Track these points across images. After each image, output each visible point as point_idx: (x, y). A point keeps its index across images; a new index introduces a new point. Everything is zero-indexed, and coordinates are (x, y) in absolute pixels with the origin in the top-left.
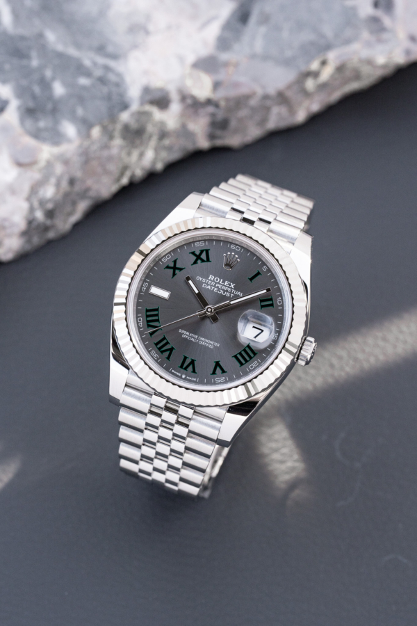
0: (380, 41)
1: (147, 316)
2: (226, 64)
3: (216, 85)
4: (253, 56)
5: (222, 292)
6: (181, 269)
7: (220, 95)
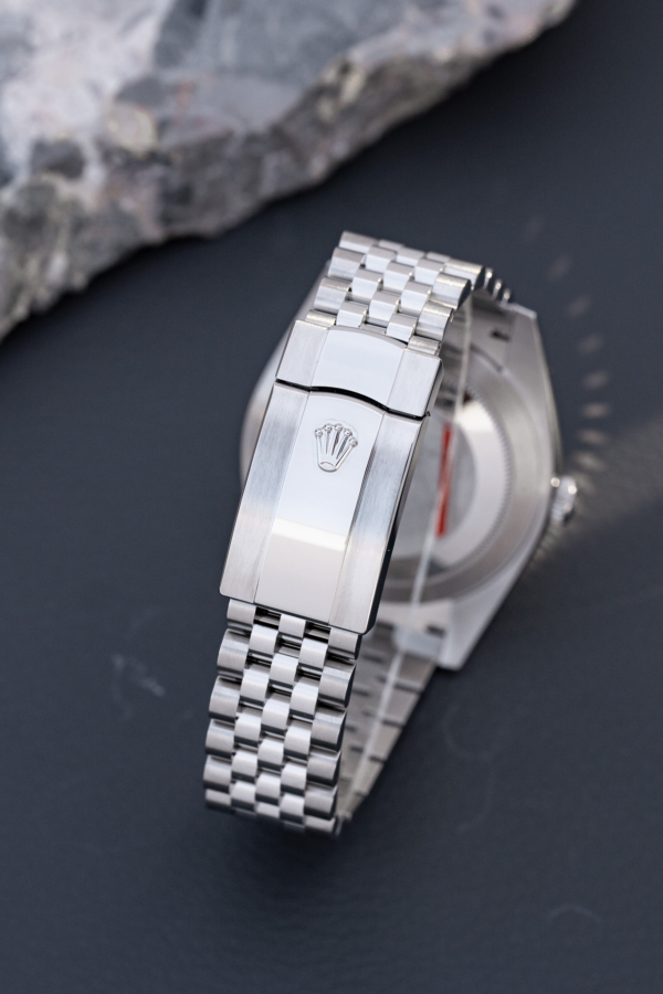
0: (439, 22)
2: (176, 89)
3: (162, 127)
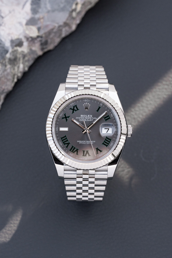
1: (62, 140)
2: (39, 19)
3: (39, 29)
4: (48, 12)
5: (88, 120)
6: (68, 117)
7: (42, 33)
